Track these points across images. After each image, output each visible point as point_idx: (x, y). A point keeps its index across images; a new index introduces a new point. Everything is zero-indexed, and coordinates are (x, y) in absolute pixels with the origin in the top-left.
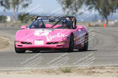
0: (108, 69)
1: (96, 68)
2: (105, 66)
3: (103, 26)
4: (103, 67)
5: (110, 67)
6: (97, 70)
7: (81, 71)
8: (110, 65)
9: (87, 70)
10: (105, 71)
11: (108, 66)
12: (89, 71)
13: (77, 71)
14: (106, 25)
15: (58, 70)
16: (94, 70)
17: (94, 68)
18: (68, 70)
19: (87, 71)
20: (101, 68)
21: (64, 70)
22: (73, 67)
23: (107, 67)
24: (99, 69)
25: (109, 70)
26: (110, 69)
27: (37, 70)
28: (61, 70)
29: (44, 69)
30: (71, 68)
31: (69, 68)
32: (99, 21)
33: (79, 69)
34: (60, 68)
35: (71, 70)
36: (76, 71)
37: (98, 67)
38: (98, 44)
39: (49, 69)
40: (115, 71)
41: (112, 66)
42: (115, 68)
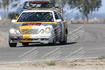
0: (88, 62)
1: (78, 61)
2: (86, 59)
3: (84, 23)
5: (90, 60)
6: (79, 63)
7: (65, 64)
8: (90, 58)
9: (69, 63)
10: (86, 63)
11: (88, 59)
12: (72, 63)
13: (61, 64)
14: (87, 23)
15: (44, 63)
16: (76, 63)
17: (76, 61)
18: (52, 63)
19: (70, 64)
20: (82, 61)
21: (49, 63)
22: (57, 61)
23: (87, 60)
24: (81, 62)
26: (90, 61)
27: (25, 63)
30: (55, 61)
31: (54, 62)
32: (81, 18)
33: (62, 62)
35: (55, 63)
37: (80, 60)
38: (79, 39)
40: (94, 64)
41: (92, 59)
42: (94, 60)
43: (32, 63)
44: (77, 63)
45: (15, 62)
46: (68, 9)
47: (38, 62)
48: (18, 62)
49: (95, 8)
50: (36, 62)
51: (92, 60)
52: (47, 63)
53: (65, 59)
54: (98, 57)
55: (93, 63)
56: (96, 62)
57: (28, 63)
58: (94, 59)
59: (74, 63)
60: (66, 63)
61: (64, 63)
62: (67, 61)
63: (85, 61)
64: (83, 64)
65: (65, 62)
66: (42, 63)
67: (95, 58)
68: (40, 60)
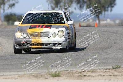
0: (100, 72)
2: (97, 69)
3: (94, 26)
4: (95, 70)
5: (102, 70)
6: (88, 74)
8: (102, 68)
9: (77, 73)
10: (97, 74)
11: (100, 69)
12: (80, 74)
14: (98, 25)
15: (47, 74)
18: (57, 74)
19: (78, 75)
20: (92, 71)
21: (53, 74)
22: (63, 71)
23: (98, 70)
25: (101, 74)
26: (102, 72)
27: (24, 74)
28: (49, 74)
29: (32, 74)
32: (91, 21)
33: (68, 73)
34: (49, 72)
35: (60, 74)
36: (66, 75)
39: (37, 74)
40: (107, 74)
41: (104, 69)
42: (107, 71)
43: (33, 75)
44: (86, 73)
45: (12, 73)
46: (75, 9)
47: (40, 72)
48: (16, 73)
49: (108, 8)
50: (38, 72)
51: (105, 71)
52: (50, 74)
53: (72, 69)
54: (111, 67)
55: (105, 73)
56: (109, 73)
57: (28, 74)
58: (106, 69)
59: (82, 74)
60: (73, 74)
61: (70, 74)
62: (74, 72)
63: (96, 71)
64: (93, 74)
65: (72, 72)
66: (44, 74)
67: (108, 67)
68: (43, 71)
